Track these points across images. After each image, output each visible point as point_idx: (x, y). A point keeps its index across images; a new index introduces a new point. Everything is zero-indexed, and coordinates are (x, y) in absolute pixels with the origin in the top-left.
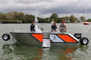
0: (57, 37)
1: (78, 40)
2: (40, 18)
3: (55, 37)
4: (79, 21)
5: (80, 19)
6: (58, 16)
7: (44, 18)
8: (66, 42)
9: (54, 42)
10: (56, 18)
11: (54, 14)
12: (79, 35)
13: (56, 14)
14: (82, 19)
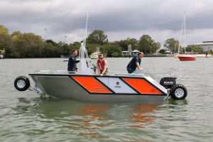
0: (121, 83)
1: (165, 91)
2: (57, 42)
3: (118, 83)
4: (162, 51)
5: (165, 45)
6: (106, 37)
7: (69, 44)
8: (139, 94)
9: (116, 92)
10: (101, 43)
11: (96, 32)
12: (170, 81)
13: (100, 33)
14: (170, 47)
